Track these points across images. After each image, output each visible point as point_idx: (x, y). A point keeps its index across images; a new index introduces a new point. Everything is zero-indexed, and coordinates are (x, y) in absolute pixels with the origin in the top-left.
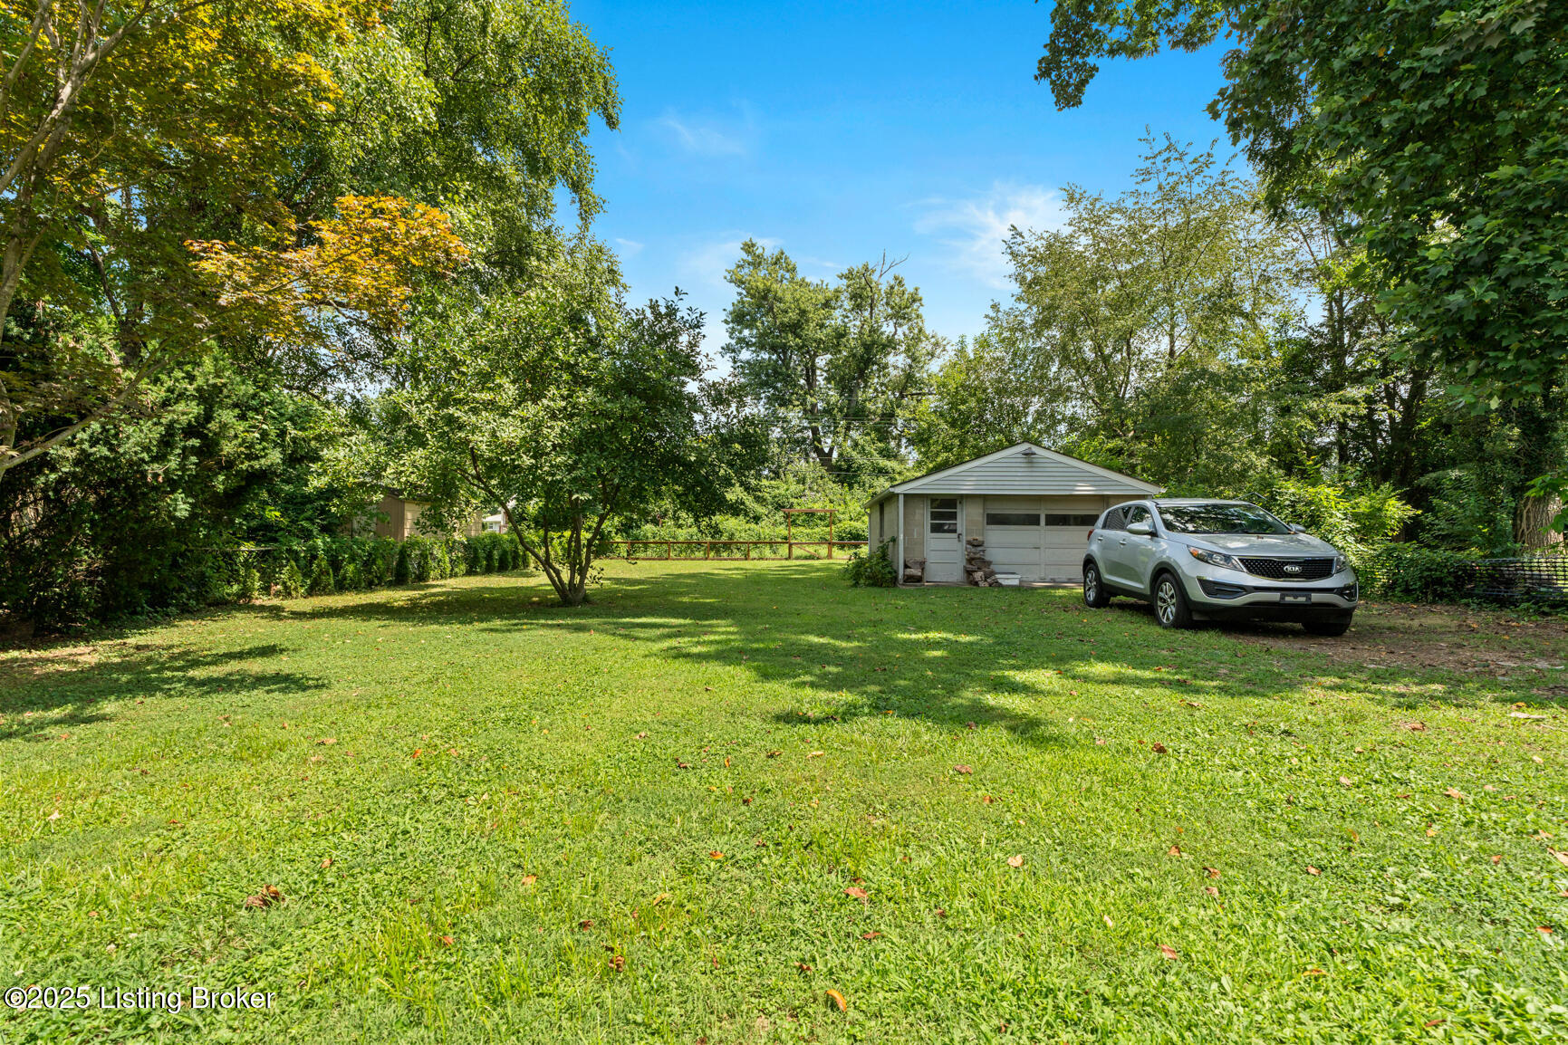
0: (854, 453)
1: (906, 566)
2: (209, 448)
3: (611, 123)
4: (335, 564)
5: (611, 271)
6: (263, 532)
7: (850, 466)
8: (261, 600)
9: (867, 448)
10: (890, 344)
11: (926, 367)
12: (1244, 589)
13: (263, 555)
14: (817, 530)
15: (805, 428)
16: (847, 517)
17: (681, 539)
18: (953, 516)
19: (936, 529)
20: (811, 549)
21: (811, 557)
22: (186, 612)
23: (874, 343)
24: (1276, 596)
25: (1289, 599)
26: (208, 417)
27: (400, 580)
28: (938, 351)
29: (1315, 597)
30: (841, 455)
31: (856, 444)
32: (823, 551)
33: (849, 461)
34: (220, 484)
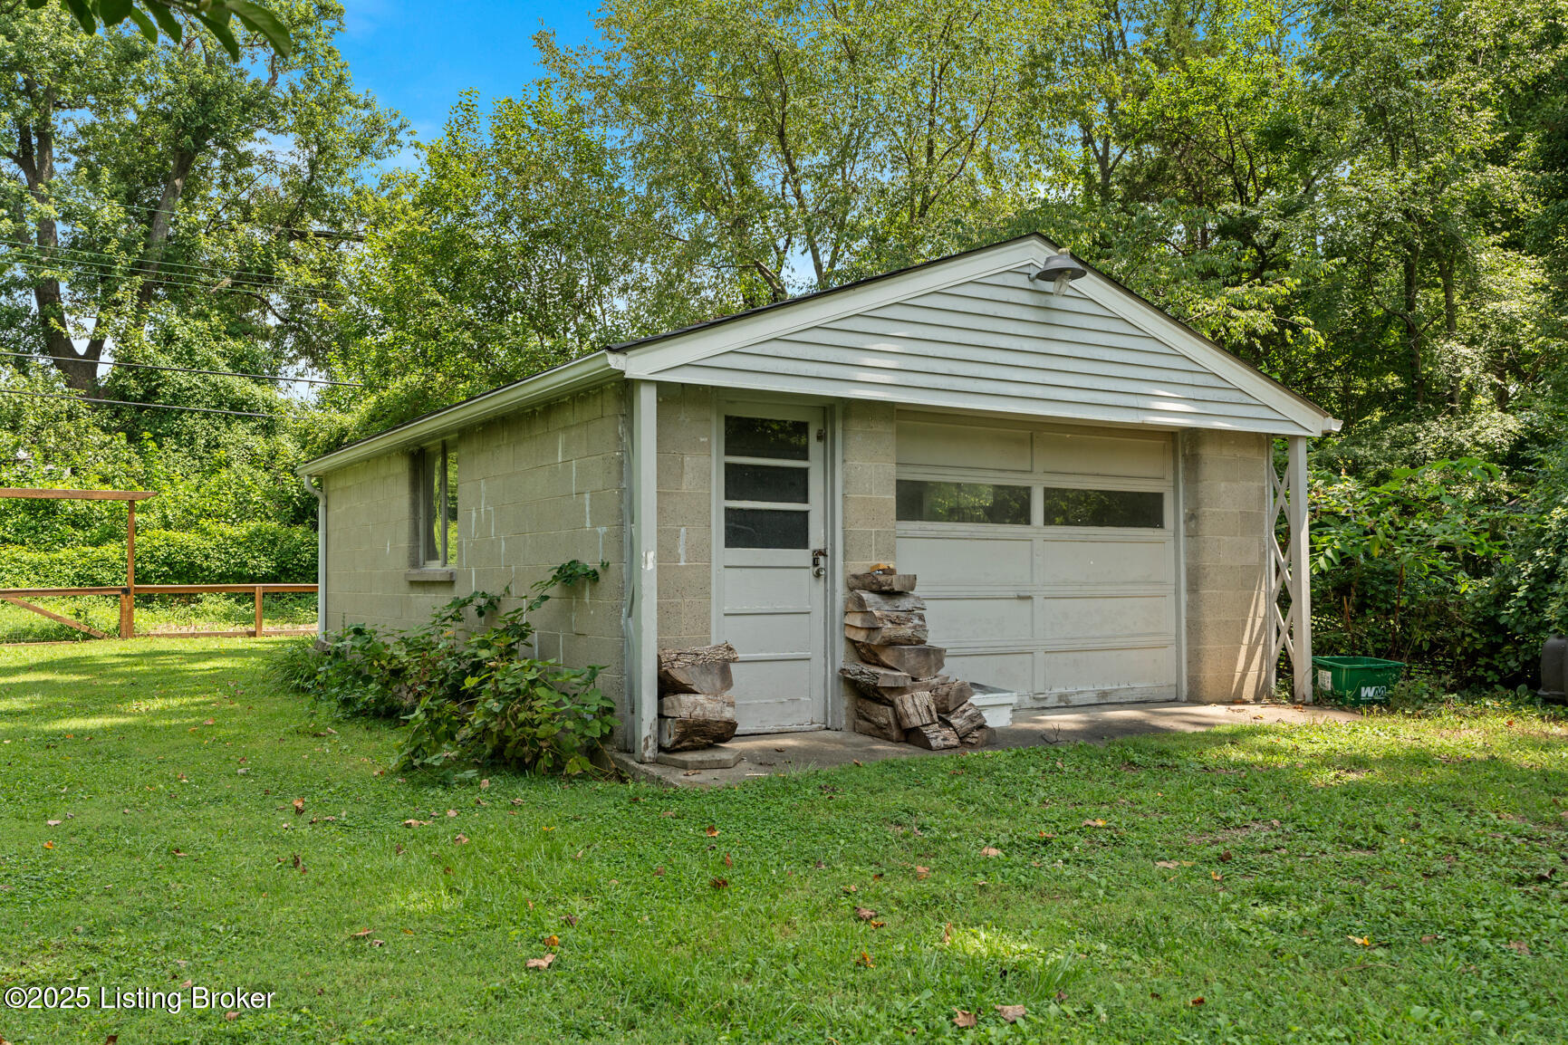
0: (164, 360)
1: (668, 686)
7: (151, 394)
9: (201, 352)
10: (259, 108)
11: (350, 174)
14: (64, 553)
15: (20, 284)
16: (154, 518)
18: (796, 484)
19: (742, 531)
20: (63, 610)
21: (64, 634)
23: (220, 92)
28: (378, 143)
30: (125, 362)
31: (169, 338)
32: (104, 614)
33: (149, 375)
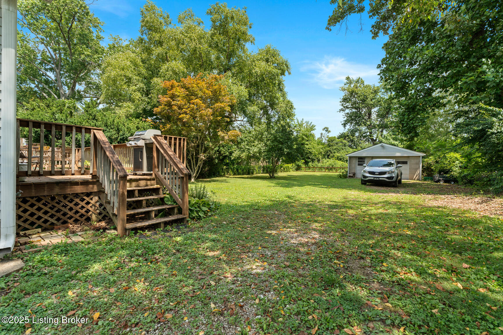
1: (349, 174)
2: (220, 153)
3: (289, 73)
4: (237, 170)
5: (291, 106)
6: (227, 164)
8: (227, 176)
12: (368, 177)
13: (227, 168)
15: (367, 132)
17: (319, 166)
18: (364, 162)
19: (359, 165)
22: (217, 176)
24: (373, 178)
25: (375, 179)
26: (219, 149)
27: (249, 174)
29: (380, 179)
30: (379, 140)
34: (221, 157)
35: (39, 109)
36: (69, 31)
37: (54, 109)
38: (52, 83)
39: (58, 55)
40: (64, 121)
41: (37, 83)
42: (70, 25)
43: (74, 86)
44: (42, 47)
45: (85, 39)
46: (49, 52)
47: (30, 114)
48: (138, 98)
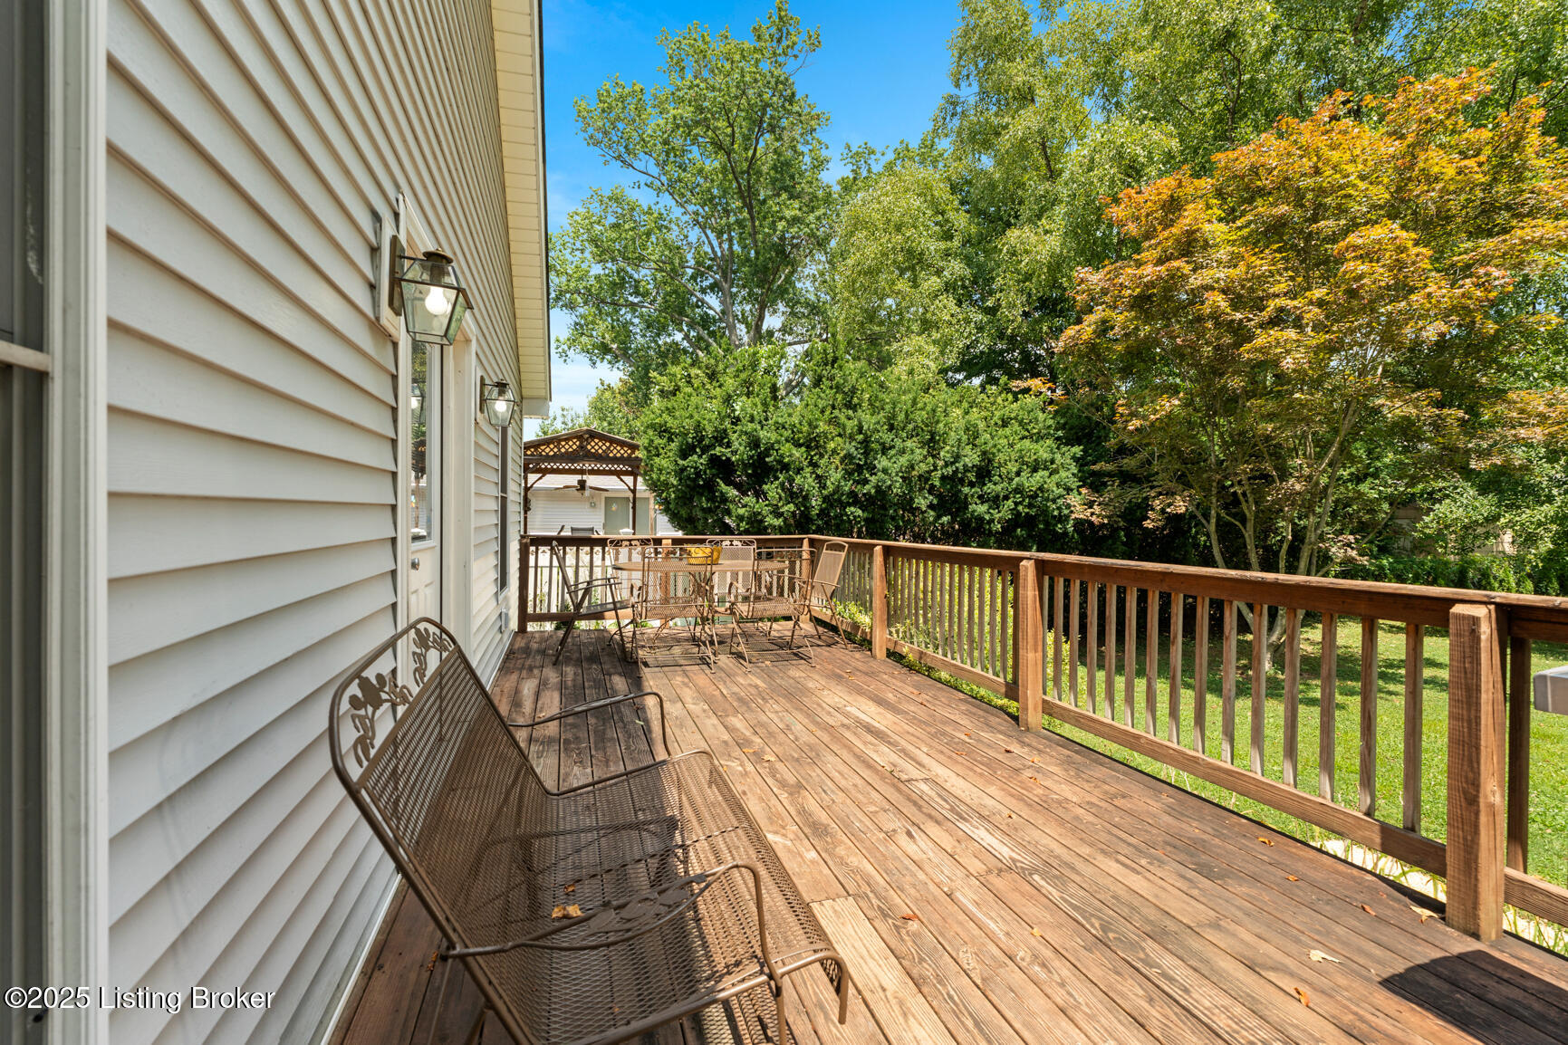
35: (689, 390)
36: (749, 167)
37: (730, 383)
38: (715, 321)
39: (726, 246)
40: (760, 422)
41: (685, 328)
42: (750, 153)
43: (761, 318)
44: (694, 234)
45: (786, 177)
46: (710, 243)
47: (667, 409)
48: (948, 318)
